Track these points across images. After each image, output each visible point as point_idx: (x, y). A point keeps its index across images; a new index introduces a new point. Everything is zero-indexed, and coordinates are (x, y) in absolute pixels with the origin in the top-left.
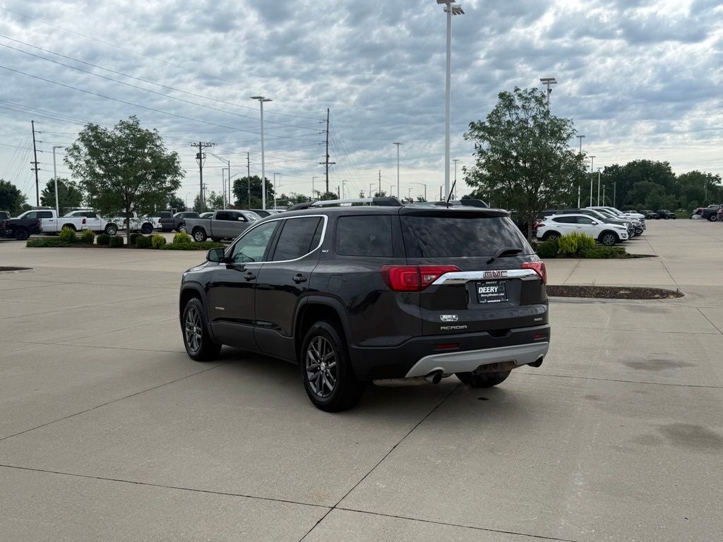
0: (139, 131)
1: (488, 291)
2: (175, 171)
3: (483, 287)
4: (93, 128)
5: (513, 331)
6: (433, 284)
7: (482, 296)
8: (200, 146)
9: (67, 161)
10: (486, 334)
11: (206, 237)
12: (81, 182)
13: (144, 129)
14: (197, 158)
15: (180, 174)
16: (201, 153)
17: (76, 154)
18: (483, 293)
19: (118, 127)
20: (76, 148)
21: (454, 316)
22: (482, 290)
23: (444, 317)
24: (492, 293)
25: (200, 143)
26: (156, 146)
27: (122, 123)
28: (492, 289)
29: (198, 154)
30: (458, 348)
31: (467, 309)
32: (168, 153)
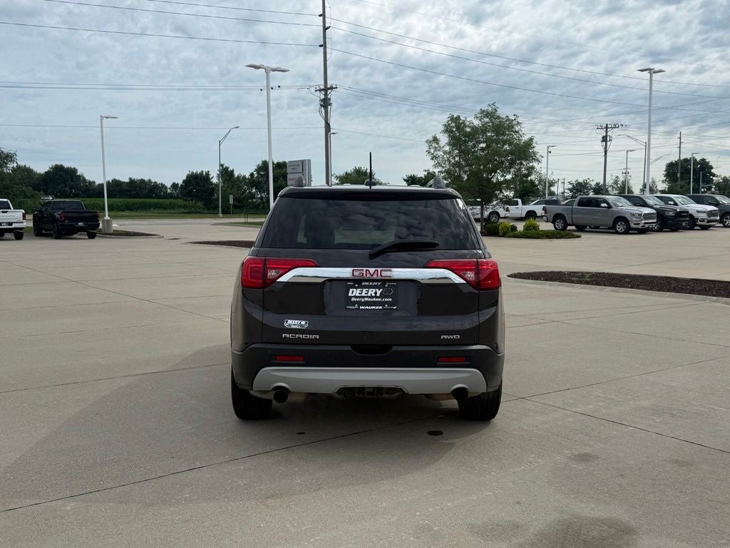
0: (499, 117)
1: (363, 295)
2: (532, 156)
3: (356, 288)
4: (456, 120)
5: (394, 348)
6: (279, 280)
7: (353, 299)
8: (607, 128)
9: (429, 153)
10: (349, 348)
11: (566, 225)
12: (439, 172)
13: (504, 116)
14: (603, 141)
15: (536, 160)
16: (606, 136)
17: (435, 144)
18: (355, 297)
19: (478, 115)
20: (435, 140)
21: (303, 323)
22: (354, 292)
23: (290, 322)
24: (371, 297)
25: (607, 125)
26: (516, 132)
27: (482, 112)
28: (371, 292)
29: (603, 137)
30: (304, 362)
31: (325, 314)
32: (525, 138)
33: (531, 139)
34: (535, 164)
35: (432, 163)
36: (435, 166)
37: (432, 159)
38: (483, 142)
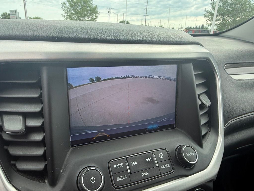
2: (97, 12)
8: (109, 9)
9: (62, 8)
15: (98, 13)
17: (64, 5)
20: (64, 3)
26: (91, 3)
32: (94, 6)
33: (96, 6)
34: (97, 15)
35: (64, 12)
36: (65, 14)
37: (64, 11)
38: (81, 6)
